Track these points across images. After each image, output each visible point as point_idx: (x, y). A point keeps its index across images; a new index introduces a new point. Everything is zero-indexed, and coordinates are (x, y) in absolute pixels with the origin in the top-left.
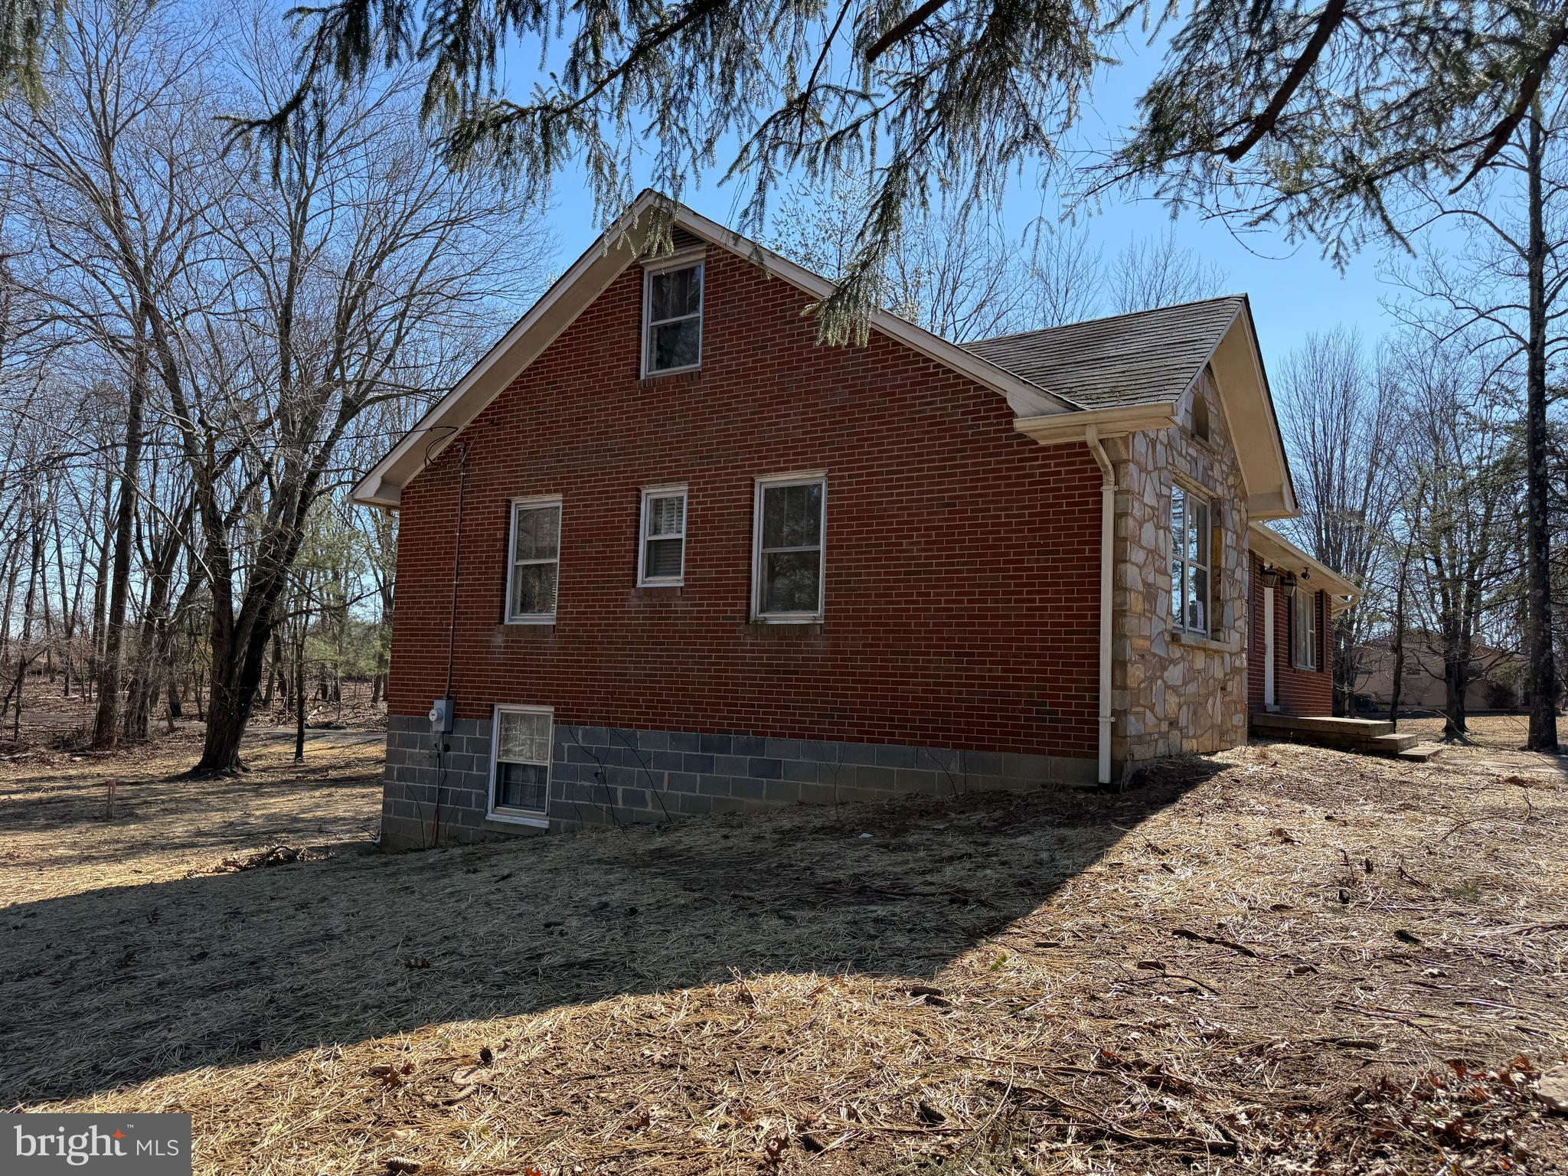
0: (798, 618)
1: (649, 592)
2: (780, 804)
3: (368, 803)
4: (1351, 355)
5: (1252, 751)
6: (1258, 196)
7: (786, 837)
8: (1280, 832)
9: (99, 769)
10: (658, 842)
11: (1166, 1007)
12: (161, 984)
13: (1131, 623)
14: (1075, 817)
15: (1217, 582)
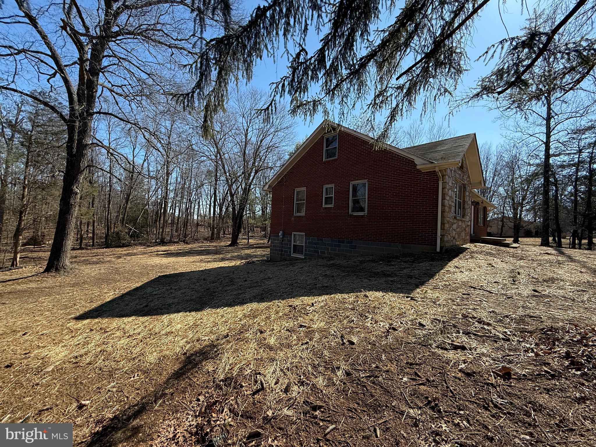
0: (361, 214)
1: (326, 208)
2: (357, 255)
3: (267, 251)
4: (489, 148)
5: (472, 245)
6: (506, 103)
7: (361, 262)
8: (490, 264)
9: (212, 244)
10: (332, 262)
11: (475, 304)
12: (240, 286)
13: (446, 214)
14: (433, 260)
15: (464, 204)
